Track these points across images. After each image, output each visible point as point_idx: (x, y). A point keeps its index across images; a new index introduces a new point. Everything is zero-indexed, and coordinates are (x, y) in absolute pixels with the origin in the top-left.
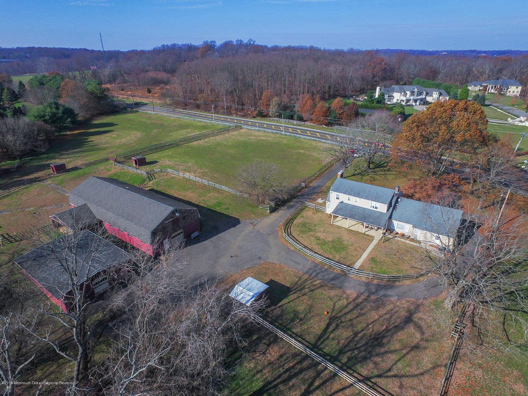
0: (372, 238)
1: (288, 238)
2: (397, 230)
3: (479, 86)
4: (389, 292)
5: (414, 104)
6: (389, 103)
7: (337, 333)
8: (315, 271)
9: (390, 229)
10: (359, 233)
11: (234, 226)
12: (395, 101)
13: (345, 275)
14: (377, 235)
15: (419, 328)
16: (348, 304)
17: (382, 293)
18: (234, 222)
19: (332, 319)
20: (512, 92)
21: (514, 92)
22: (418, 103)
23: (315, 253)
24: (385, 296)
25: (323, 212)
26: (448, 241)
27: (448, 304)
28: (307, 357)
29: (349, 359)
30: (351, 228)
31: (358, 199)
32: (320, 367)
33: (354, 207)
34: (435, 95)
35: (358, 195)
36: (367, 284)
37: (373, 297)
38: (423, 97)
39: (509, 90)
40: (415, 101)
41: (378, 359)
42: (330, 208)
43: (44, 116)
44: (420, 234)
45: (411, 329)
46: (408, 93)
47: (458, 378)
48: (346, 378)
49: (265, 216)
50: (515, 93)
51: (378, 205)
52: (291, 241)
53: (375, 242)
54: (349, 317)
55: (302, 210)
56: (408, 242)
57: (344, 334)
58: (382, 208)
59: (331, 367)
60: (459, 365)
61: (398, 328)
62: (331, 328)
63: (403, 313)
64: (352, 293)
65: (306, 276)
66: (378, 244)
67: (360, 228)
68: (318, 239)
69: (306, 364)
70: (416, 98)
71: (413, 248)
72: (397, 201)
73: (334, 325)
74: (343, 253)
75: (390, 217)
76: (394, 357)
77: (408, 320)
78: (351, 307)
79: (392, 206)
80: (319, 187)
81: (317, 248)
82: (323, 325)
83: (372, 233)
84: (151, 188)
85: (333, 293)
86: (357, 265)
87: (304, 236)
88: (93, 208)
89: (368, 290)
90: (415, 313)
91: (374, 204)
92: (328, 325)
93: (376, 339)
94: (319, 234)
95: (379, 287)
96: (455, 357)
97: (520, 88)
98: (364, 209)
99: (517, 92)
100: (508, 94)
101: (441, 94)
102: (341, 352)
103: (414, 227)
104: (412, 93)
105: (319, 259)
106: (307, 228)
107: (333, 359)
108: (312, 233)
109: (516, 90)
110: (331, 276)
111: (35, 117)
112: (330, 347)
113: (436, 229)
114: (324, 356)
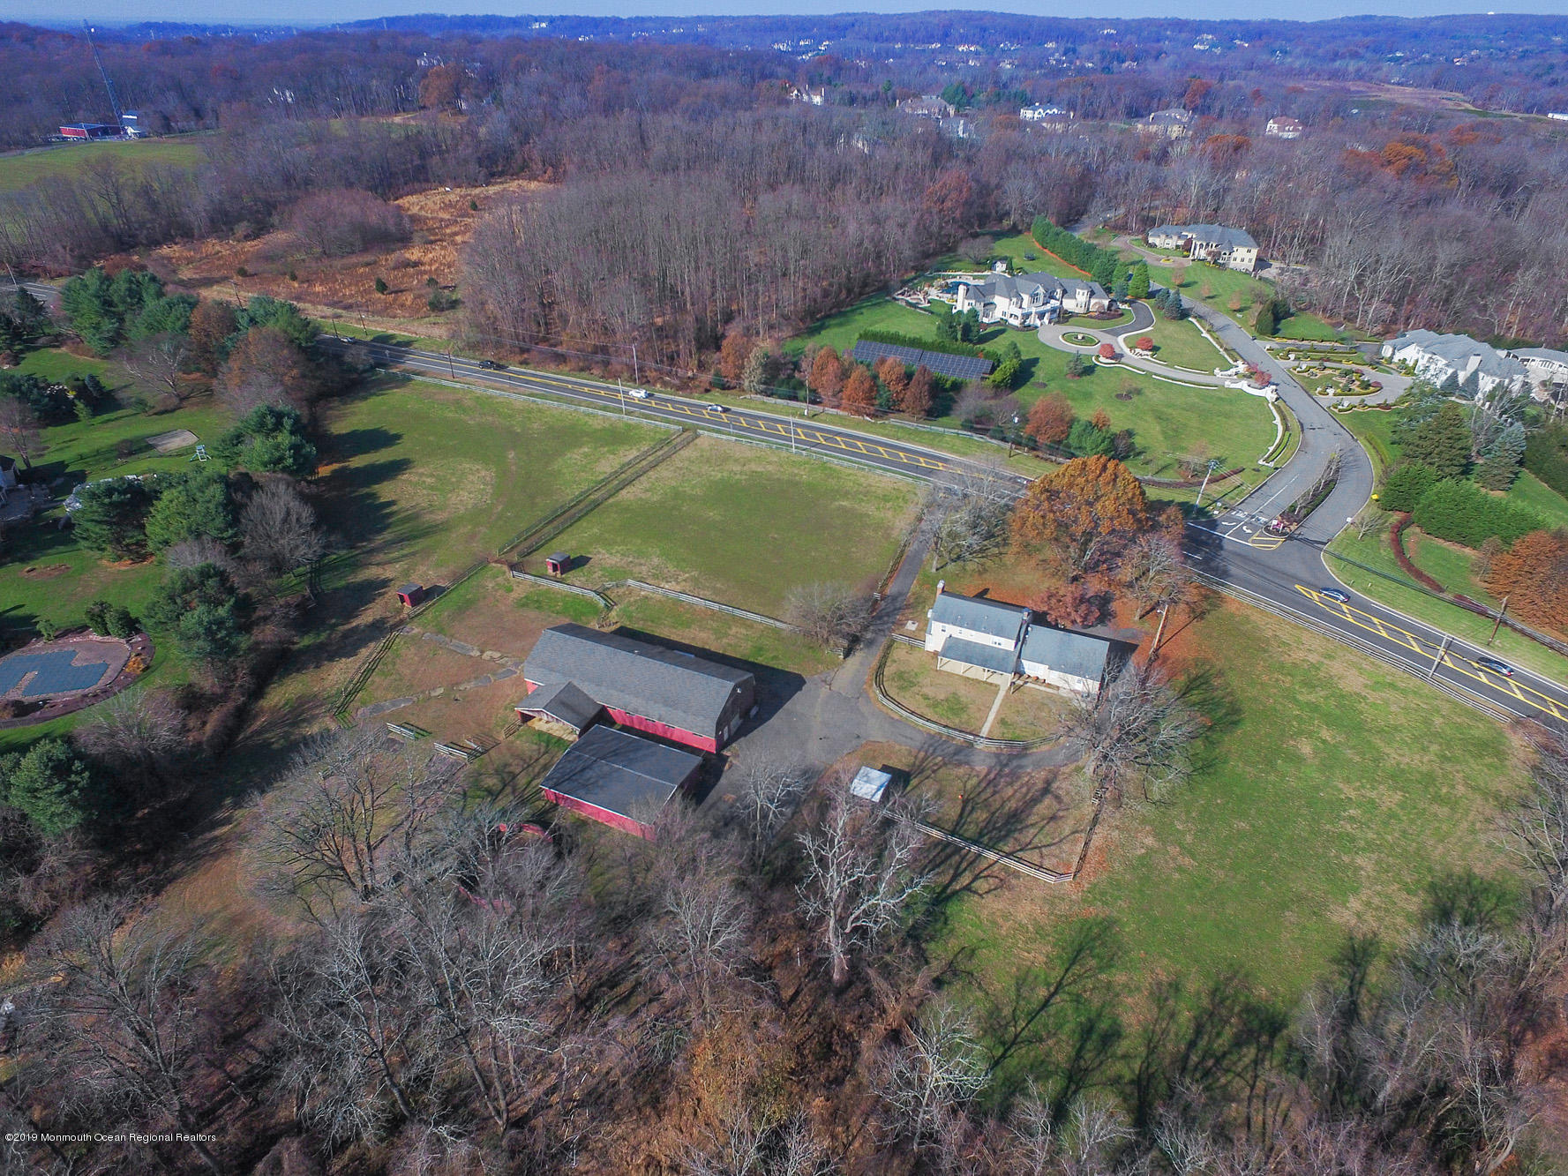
0: (997, 689)
1: (885, 701)
2: (1029, 673)
3: (1175, 238)
4: (1024, 762)
5: (1038, 323)
6: (985, 320)
7: (974, 815)
8: (931, 745)
9: (1019, 672)
10: (979, 682)
11: (800, 688)
12: (997, 315)
13: (971, 745)
14: (1004, 680)
15: (1058, 798)
16: (980, 783)
17: (1015, 763)
18: (796, 682)
19: (965, 802)
20: (1238, 260)
21: (1243, 260)
22: (1046, 320)
23: (928, 720)
24: (1020, 767)
25: (921, 649)
26: (1094, 686)
27: (1089, 770)
28: (949, 844)
29: (990, 839)
30: (967, 675)
31: (973, 632)
32: (964, 852)
33: (968, 643)
34: (1082, 296)
36: (997, 756)
37: (1007, 770)
38: (1054, 303)
39: (1234, 255)
40: (1041, 316)
41: (1016, 835)
42: (933, 643)
43: (281, 459)
44: (1053, 677)
45: (1047, 801)
46: (1026, 298)
47: (1097, 840)
48: (992, 856)
49: (839, 665)
50: (1246, 261)
51: (1002, 640)
52: (892, 706)
53: (1002, 694)
54: (983, 796)
55: (889, 648)
56: (1042, 688)
57: (981, 816)
58: (1008, 645)
59: (974, 849)
60: (1098, 829)
61: (1035, 801)
62: (966, 812)
63: (1040, 785)
64: (981, 768)
65: (922, 754)
66: (1006, 696)
67: (978, 672)
68: (926, 697)
69: (948, 851)
70: (1042, 309)
71: (1050, 696)
72: (1027, 632)
73: (969, 808)
74: (964, 717)
75: (1019, 657)
76: (1032, 831)
77: (1046, 791)
78: (983, 785)
79: (1021, 640)
80: (899, 595)
81: (929, 714)
82: (958, 810)
83: (995, 680)
84: (618, 625)
85: (961, 771)
86: (985, 732)
87: (908, 695)
88: (588, 689)
89: (999, 762)
90: (1053, 781)
91: (997, 639)
92: (963, 809)
93: (1014, 815)
94: (925, 690)
95: (1011, 757)
96: (1095, 821)
97: (1255, 252)
98: (984, 646)
99: (1250, 260)
100: (1232, 264)
101: (1092, 294)
102: (981, 835)
103: (1050, 668)
104: (1034, 297)
105: (934, 728)
106: (905, 680)
107: (975, 842)
108: (915, 689)
109: (1247, 256)
110: (951, 750)
111: (265, 465)
112: (971, 830)
113: (1077, 670)
114: (966, 840)
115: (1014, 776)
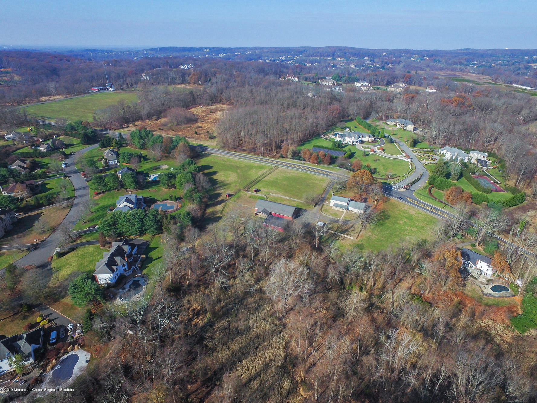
0: (344, 212)
2: (350, 209)
3: (393, 122)
4: (348, 223)
5: (356, 144)
6: (343, 143)
8: (332, 220)
9: (348, 209)
10: (340, 211)
11: (306, 212)
12: (346, 142)
13: (339, 220)
18: (305, 210)
22: (358, 143)
26: (362, 212)
27: (360, 224)
28: (335, 233)
30: (338, 210)
33: (338, 204)
34: (367, 137)
35: (339, 201)
38: (360, 139)
39: (408, 127)
40: (357, 142)
41: (347, 232)
42: (332, 204)
44: (355, 210)
46: (353, 138)
47: (361, 234)
48: (342, 235)
49: (314, 208)
50: (411, 129)
52: (324, 214)
55: (323, 205)
56: (352, 212)
57: (341, 229)
58: (346, 204)
59: (339, 234)
61: (350, 228)
64: (341, 223)
66: (346, 213)
67: (340, 209)
70: (357, 140)
71: (354, 214)
73: (339, 228)
74: (337, 216)
75: (348, 206)
76: (350, 232)
77: (352, 227)
78: (341, 226)
79: (348, 203)
80: (325, 197)
81: (331, 215)
82: (337, 229)
83: (343, 211)
85: (337, 224)
86: (341, 218)
88: (267, 210)
89: (344, 223)
90: (353, 225)
91: (344, 203)
94: (330, 212)
95: (346, 222)
96: (361, 231)
97: (413, 126)
98: (341, 204)
100: (408, 129)
101: (370, 137)
102: (341, 232)
103: (354, 208)
104: (355, 137)
105: (332, 217)
106: (326, 211)
108: (328, 211)
109: (411, 127)
110: (335, 220)
112: (339, 231)
113: (359, 208)
115: (346, 225)
